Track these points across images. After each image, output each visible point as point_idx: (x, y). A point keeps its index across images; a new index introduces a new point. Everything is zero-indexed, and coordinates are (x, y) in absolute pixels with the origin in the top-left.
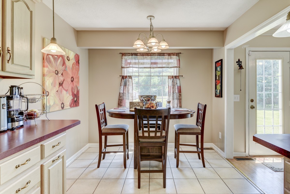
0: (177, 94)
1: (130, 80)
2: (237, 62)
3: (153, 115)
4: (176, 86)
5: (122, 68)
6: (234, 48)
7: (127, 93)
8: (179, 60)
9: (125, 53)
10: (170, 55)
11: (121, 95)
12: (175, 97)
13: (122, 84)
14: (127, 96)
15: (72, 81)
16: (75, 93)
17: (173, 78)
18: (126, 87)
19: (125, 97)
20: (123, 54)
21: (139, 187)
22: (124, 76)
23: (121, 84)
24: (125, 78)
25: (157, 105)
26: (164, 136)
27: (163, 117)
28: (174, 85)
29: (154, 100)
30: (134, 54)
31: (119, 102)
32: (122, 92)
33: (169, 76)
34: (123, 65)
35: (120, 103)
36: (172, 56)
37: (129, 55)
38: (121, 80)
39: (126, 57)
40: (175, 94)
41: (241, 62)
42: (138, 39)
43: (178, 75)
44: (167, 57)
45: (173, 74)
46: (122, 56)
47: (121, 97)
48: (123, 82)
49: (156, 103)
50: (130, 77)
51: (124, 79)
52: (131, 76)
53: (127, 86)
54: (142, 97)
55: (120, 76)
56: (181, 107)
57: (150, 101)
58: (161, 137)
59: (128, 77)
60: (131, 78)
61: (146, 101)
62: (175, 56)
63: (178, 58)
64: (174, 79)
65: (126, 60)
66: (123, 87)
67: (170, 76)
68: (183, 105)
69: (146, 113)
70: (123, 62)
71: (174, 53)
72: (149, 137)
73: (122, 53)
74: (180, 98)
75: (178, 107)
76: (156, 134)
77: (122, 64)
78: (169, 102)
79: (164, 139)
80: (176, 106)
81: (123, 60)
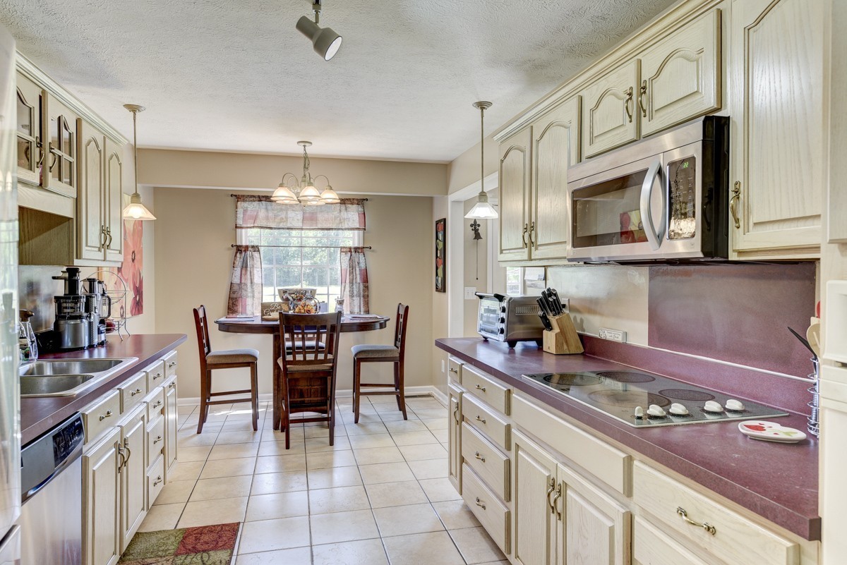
0: (359, 287)
1: (256, 254)
2: (471, 226)
3: (312, 324)
4: (357, 269)
5: (236, 227)
6: (463, 200)
7: (249, 284)
8: (364, 213)
9: (243, 196)
10: (345, 204)
11: (236, 288)
12: (355, 293)
13: (237, 263)
14: (249, 289)
15: (133, 260)
16: (138, 285)
17: (350, 251)
18: (246, 270)
19: (244, 292)
20: (239, 197)
21: (288, 447)
22: (241, 246)
23: (234, 263)
24: (245, 251)
25: (318, 308)
26: (330, 359)
27: (329, 327)
28: (352, 267)
29: (311, 299)
30: (264, 199)
31: (231, 304)
32: (236, 280)
33: (341, 248)
34: (240, 222)
35: (233, 305)
36: (350, 206)
37: (252, 199)
38: (236, 256)
39: (246, 204)
40: (354, 286)
41: (479, 225)
42: (281, 185)
43: (361, 245)
44: (339, 208)
45: (350, 244)
46: (238, 201)
47: (234, 293)
48: (238, 259)
49: (316, 305)
50: (256, 248)
51: (241, 253)
52: (257, 246)
53: (249, 269)
54: (286, 292)
55: (232, 246)
56: (367, 312)
57: (303, 302)
58: (325, 361)
59: (250, 249)
60: (259, 251)
61: (294, 300)
62: (355, 206)
63: (361, 209)
64: (353, 253)
65: (245, 211)
66: (238, 270)
67: (344, 247)
68: (372, 308)
69: (300, 321)
70: (238, 216)
71: (353, 199)
72: (305, 362)
73: (236, 196)
74: (366, 293)
75: (362, 313)
76: (316, 357)
77: (236, 220)
78: (341, 303)
79: (331, 364)
80: (356, 310)
81: (240, 211)
